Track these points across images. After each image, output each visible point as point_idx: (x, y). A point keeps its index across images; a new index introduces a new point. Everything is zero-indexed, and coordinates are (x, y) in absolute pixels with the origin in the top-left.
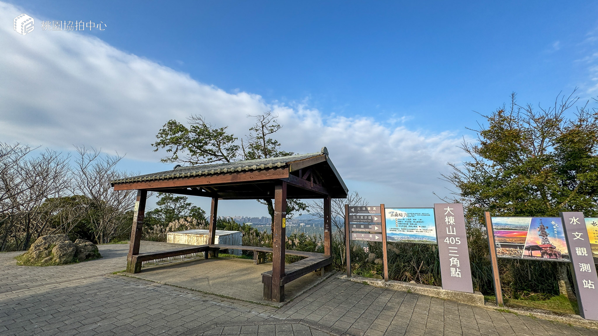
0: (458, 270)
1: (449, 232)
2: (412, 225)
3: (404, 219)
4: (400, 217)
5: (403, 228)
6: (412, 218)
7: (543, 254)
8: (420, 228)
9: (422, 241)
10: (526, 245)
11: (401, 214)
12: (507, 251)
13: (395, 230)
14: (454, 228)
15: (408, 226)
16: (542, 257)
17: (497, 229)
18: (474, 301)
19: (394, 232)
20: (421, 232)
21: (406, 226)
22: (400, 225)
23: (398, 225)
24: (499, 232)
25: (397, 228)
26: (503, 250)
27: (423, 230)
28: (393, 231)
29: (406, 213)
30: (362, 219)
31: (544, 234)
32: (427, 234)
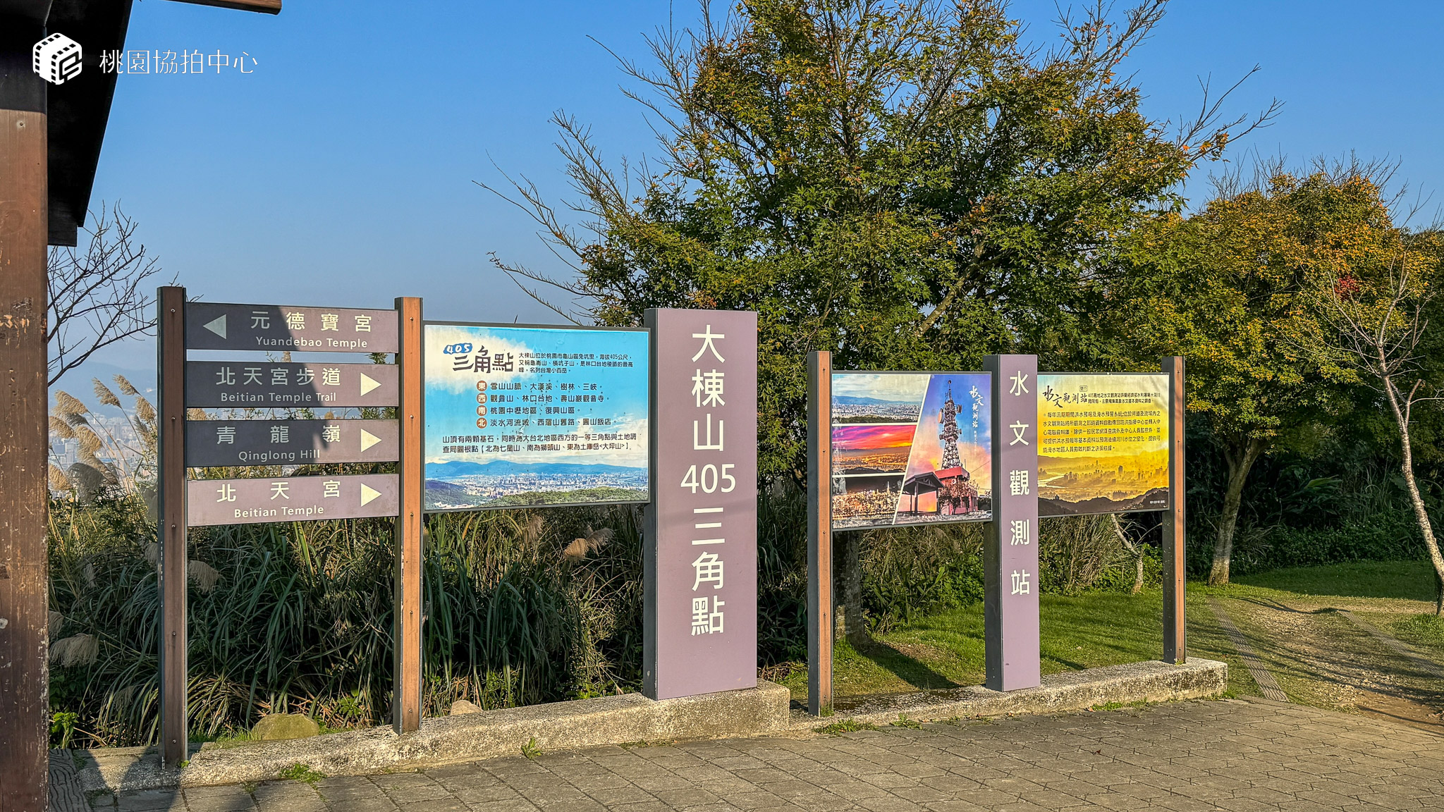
0: (716, 604)
1: (702, 441)
2: (553, 416)
3: (517, 386)
4: (497, 376)
5: (509, 431)
6: (556, 378)
7: (940, 503)
8: (588, 429)
9: (592, 494)
10: (907, 475)
11: (506, 360)
12: (861, 501)
13: (471, 443)
14: (721, 423)
15: (534, 420)
16: (938, 512)
17: (844, 421)
18: (761, 719)
19: (464, 457)
20: (590, 446)
21: (526, 422)
22: (498, 417)
23: (490, 417)
24: (845, 433)
25: (480, 433)
26: (850, 501)
27: (601, 437)
28: (460, 449)
29: (530, 352)
30: (280, 389)
31: (950, 435)
32: (612, 457)
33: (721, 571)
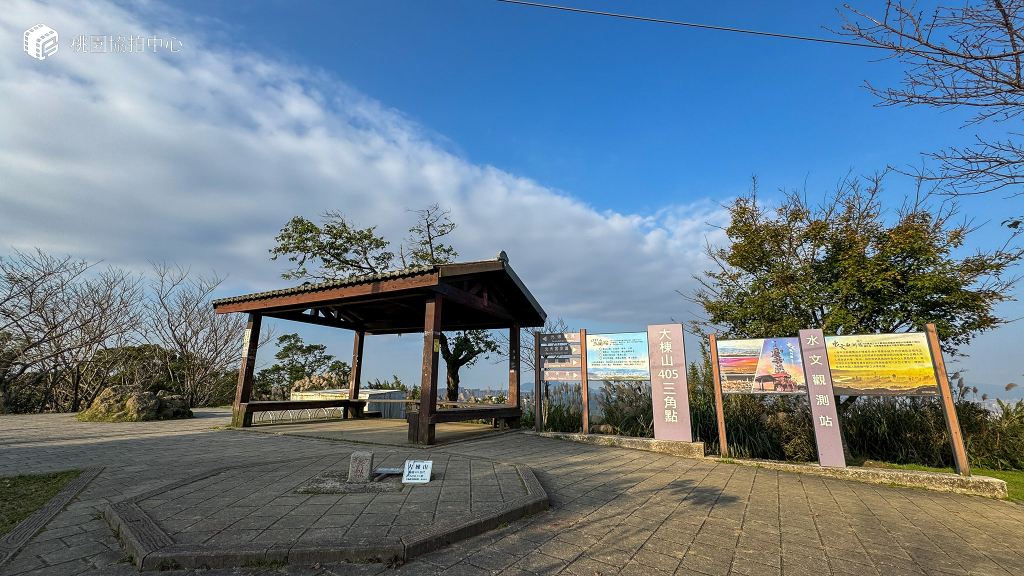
0: (674, 413)
1: (665, 363)
2: (620, 356)
3: (610, 349)
4: (605, 346)
5: (608, 360)
6: (620, 346)
7: (776, 386)
8: (630, 360)
9: (633, 377)
10: (756, 375)
11: (606, 342)
12: (735, 384)
13: (598, 363)
14: (671, 357)
15: (614, 357)
16: (775, 390)
17: (724, 356)
18: (692, 452)
19: (597, 367)
20: (631, 364)
21: (612, 358)
22: (605, 357)
23: (603, 357)
24: (725, 361)
25: (600, 361)
26: (729, 383)
27: (634, 362)
28: (596, 365)
29: (613, 340)
30: (557, 351)
31: (778, 360)
32: (638, 367)
33: (675, 402)
